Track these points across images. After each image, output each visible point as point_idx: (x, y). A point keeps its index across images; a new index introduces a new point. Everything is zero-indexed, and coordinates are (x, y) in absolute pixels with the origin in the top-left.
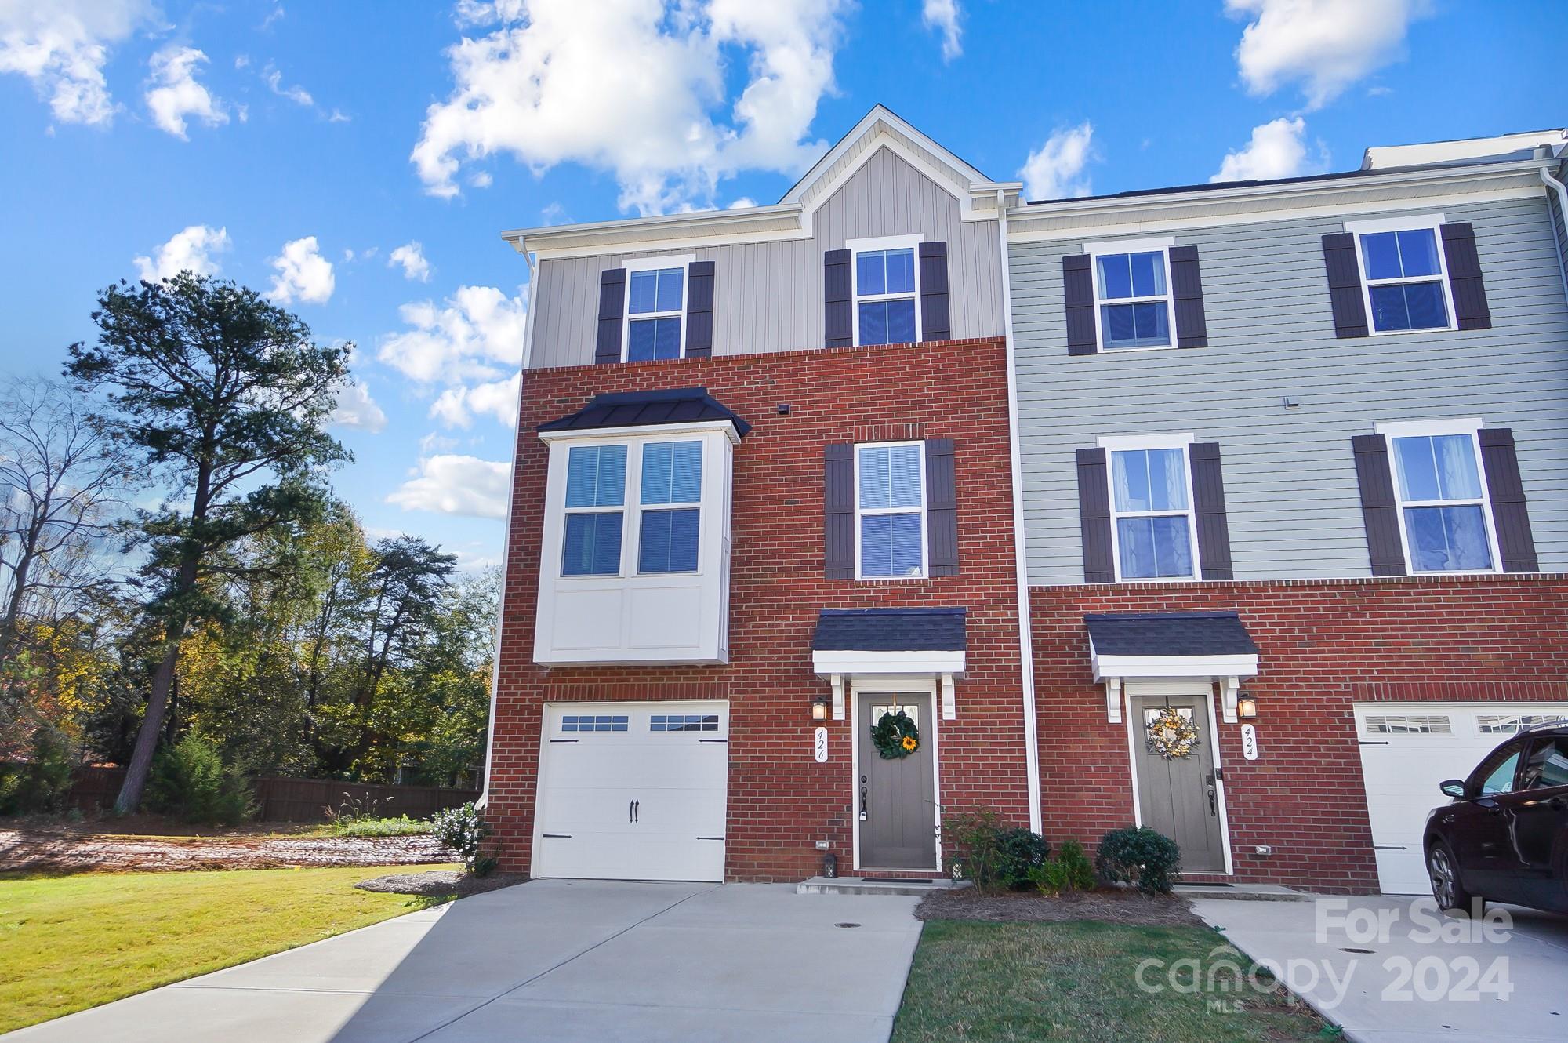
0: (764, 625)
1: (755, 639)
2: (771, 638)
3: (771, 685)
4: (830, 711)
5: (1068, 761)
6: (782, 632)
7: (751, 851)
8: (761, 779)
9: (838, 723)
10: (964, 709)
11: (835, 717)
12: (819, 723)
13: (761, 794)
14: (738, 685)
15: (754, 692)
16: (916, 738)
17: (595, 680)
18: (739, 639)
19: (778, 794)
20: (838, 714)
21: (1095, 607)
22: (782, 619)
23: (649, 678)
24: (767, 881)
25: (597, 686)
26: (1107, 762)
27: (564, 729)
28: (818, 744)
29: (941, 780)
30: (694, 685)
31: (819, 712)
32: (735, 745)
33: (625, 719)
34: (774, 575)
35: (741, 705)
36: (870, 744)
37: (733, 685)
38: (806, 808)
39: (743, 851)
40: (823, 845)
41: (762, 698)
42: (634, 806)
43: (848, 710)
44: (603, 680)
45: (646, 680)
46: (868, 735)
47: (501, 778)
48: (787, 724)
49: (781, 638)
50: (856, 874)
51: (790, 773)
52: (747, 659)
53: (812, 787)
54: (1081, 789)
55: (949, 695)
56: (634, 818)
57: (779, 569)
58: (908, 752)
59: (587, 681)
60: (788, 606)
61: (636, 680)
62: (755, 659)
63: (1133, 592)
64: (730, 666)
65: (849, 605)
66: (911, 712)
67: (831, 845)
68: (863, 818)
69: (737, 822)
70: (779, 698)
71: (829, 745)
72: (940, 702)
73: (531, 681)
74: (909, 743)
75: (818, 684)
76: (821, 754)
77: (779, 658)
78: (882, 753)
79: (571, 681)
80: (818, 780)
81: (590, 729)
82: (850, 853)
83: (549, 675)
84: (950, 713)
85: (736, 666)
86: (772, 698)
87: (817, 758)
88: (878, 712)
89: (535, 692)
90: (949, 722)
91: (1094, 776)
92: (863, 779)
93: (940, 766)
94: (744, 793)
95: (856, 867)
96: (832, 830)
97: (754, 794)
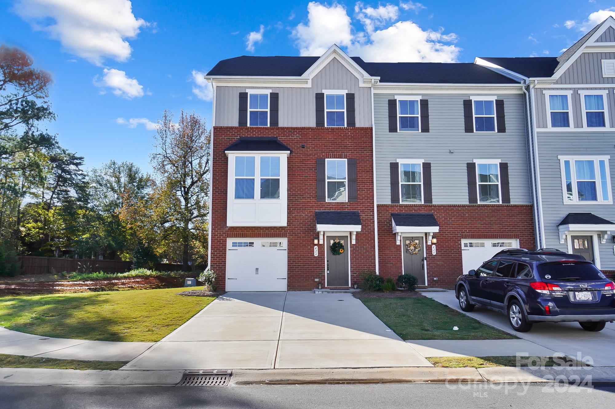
0: (298, 215)
1: (295, 219)
2: (300, 219)
3: (301, 233)
4: (319, 241)
5: (385, 255)
6: (303, 217)
7: (296, 282)
8: (298, 261)
9: (321, 245)
10: (358, 241)
11: (320, 243)
12: (316, 245)
13: (298, 265)
14: (290, 233)
15: (295, 235)
16: (344, 249)
17: (244, 231)
18: (290, 219)
19: (303, 265)
20: (321, 242)
21: (394, 211)
22: (304, 213)
23: (262, 231)
24: (300, 290)
25: (245, 233)
26: (396, 255)
27: (233, 246)
28: (315, 251)
29: (351, 261)
30: (276, 233)
31: (316, 242)
32: (290, 251)
33: (253, 243)
34: (301, 200)
35: (291, 239)
36: (330, 251)
37: (288, 233)
38: (312, 270)
39: (293, 282)
40: (317, 280)
41: (298, 237)
42: (257, 269)
43: (324, 241)
44: (246, 231)
45: (261, 231)
46: (329, 248)
47: (214, 262)
48: (306, 245)
49: (303, 219)
50: (326, 288)
51: (307, 259)
52: (293, 225)
53: (313, 263)
54: (388, 263)
55: (354, 237)
56: (257, 273)
57: (303, 198)
58: (341, 253)
59: (241, 231)
60: (305, 209)
61: (257, 231)
62: (295, 225)
63: (405, 207)
64: (288, 227)
65: (324, 209)
66: (342, 242)
67: (319, 280)
68: (328, 272)
69: (291, 274)
70: (303, 237)
71: (318, 251)
72: (351, 239)
73: (223, 231)
74: (342, 251)
75: (315, 233)
76: (316, 254)
77: (303, 225)
78: (333, 253)
79: (236, 231)
80: (315, 261)
81: (241, 246)
82: (325, 282)
83: (229, 229)
84: (354, 242)
85: (290, 227)
86: (301, 237)
87: (315, 255)
88: (332, 242)
89: (224, 235)
90: (353, 245)
91: (392, 259)
92: (328, 261)
93: (351, 257)
94: (293, 265)
95: (326, 286)
96: (319, 276)
97: (296, 266)
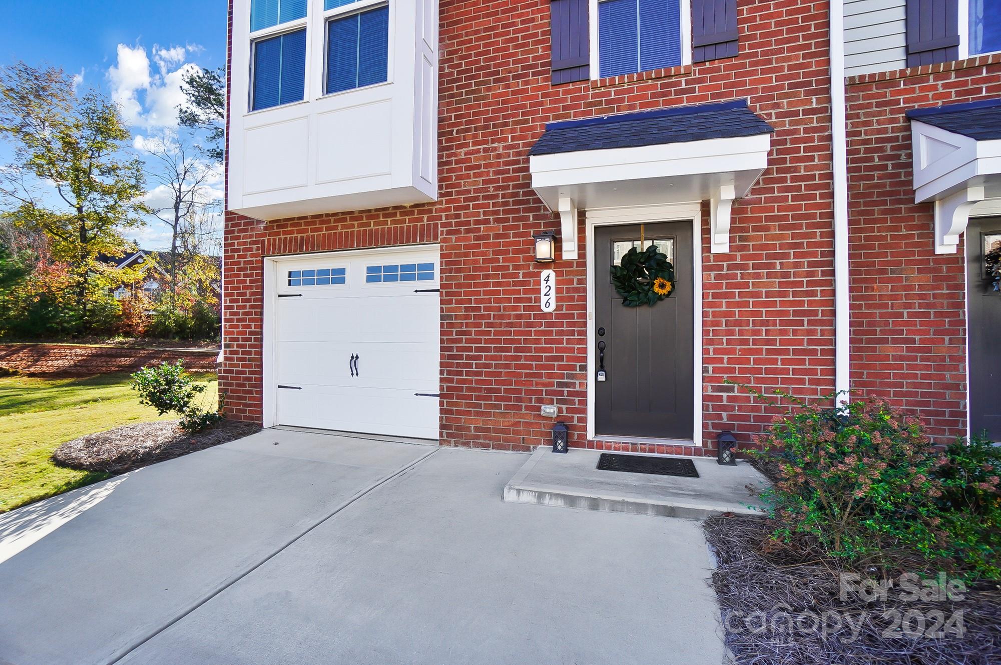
0: (478, 151)
1: (468, 168)
2: (486, 166)
3: (487, 222)
4: (558, 248)
5: (868, 306)
6: (499, 156)
7: (468, 413)
8: (477, 333)
9: (569, 263)
10: (741, 239)
11: (566, 256)
12: (544, 264)
13: (478, 349)
14: (450, 224)
15: (468, 231)
16: (671, 279)
17: (306, 231)
18: (449, 171)
19: (497, 350)
20: (570, 252)
21: (926, 98)
22: (499, 141)
23: (356, 223)
24: (486, 446)
25: (308, 237)
26: (929, 306)
27: (289, 283)
28: (544, 290)
29: (705, 333)
30: (402, 228)
31: (544, 249)
32: (447, 294)
33: (342, 271)
34: (489, 89)
35: (453, 247)
36: (611, 290)
37: (443, 225)
38: (530, 367)
39: (459, 412)
40: (550, 410)
41: (478, 238)
42: (354, 359)
43: (582, 247)
44: (313, 230)
45: (353, 226)
46: (609, 278)
48: (507, 268)
49: (498, 164)
50: (591, 445)
51: (511, 325)
52: (458, 193)
53: (537, 341)
54: (886, 341)
55: (722, 218)
56: (355, 372)
57: (495, 81)
58: (660, 298)
59: (299, 232)
60: (506, 124)
61: (344, 227)
62: (469, 191)
63: (993, 68)
64: (440, 203)
65: (584, 113)
66: (666, 247)
67: (560, 410)
68: (602, 378)
69: (451, 380)
70: (497, 236)
71: (558, 291)
72: (706, 231)
73: (251, 236)
74: (662, 286)
75: (544, 217)
76: (548, 302)
77: (497, 189)
78: (625, 299)
79: (285, 233)
80: (544, 333)
81: (311, 283)
82: (584, 420)
83: (266, 228)
84: (721, 244)
85: (447, 202)
86: (487, 237)
87: (543, 307)
88: (622, 249)
89: (255, 246)
90: (720, 257)
91: (907, 324)
92: (600, 332)
93: (705, 314)
94: (459, 349)
95: (591, 434)
96: (561, 393)
97: (469, 349)
